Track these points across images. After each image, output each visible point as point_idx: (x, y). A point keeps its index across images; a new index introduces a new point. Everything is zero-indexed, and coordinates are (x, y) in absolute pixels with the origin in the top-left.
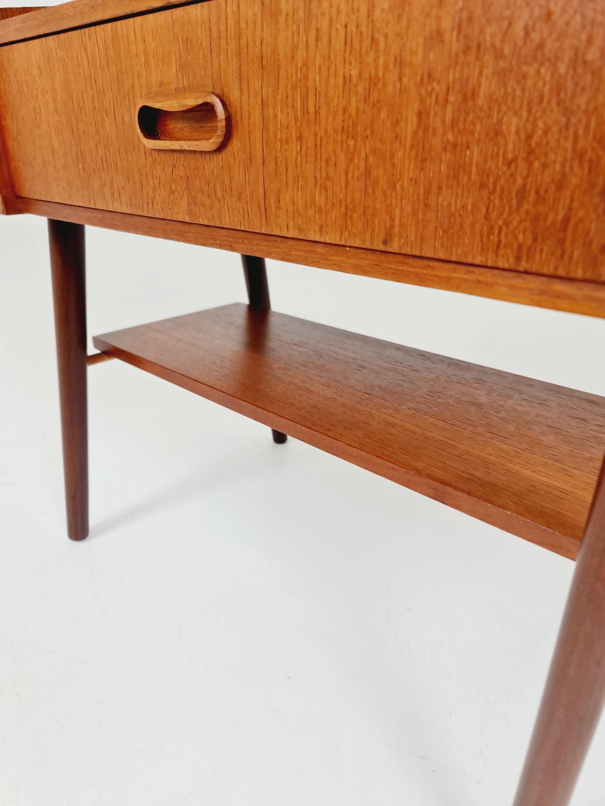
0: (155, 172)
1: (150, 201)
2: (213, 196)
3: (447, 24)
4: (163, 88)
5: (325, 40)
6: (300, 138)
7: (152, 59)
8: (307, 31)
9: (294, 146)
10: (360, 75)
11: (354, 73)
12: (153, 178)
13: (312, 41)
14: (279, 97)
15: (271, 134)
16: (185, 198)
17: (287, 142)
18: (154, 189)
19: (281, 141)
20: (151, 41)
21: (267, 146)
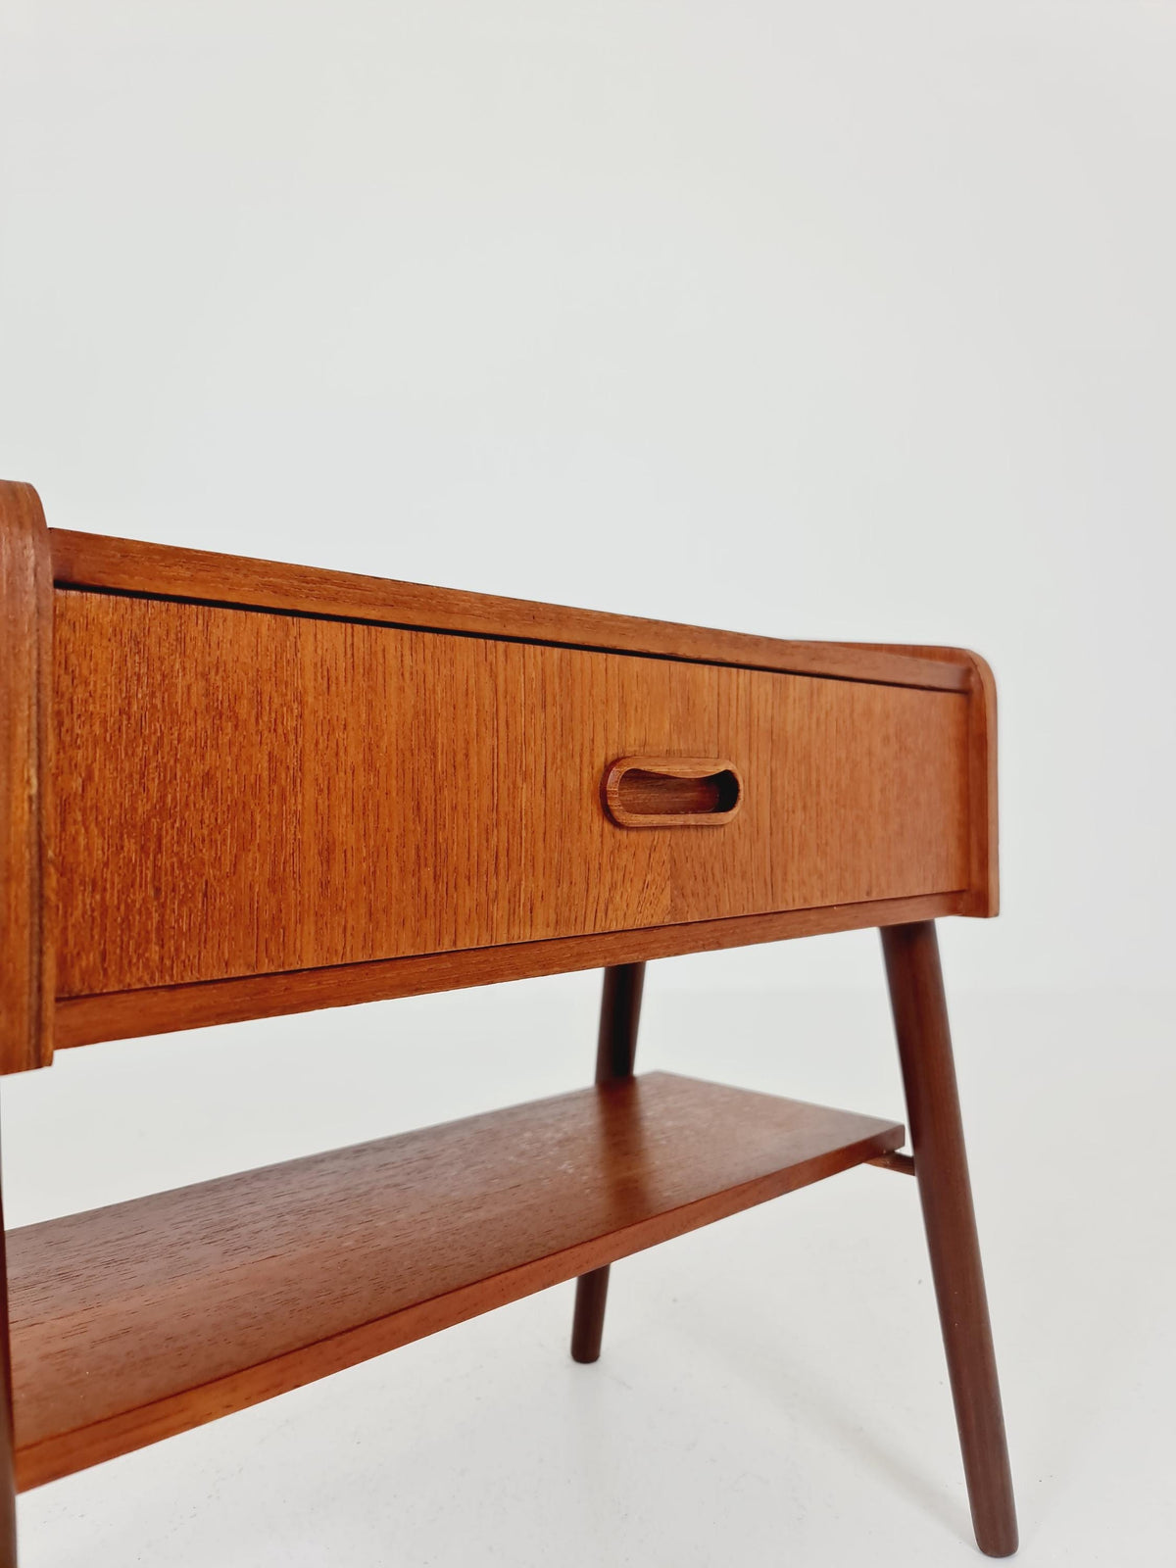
0: (617, 860)
1: (602, 906)
2: (710, 882)
3: (892, 731)
4: (647, 748)
5: (823, 728)
6: (805, 808)
7: (633, 712)
8: (810, 718)
9: (799, 814)
10: (847, 758)
11: (843, 756)
12: (612, 869)
13: (814, 726)
14: (787, 770)
15: (779, 804)
16: (668, 890)
17: (794, 812)
18: (613, 887)
19: (788, 811)
20: (634, 688)
21: (775, 816)
